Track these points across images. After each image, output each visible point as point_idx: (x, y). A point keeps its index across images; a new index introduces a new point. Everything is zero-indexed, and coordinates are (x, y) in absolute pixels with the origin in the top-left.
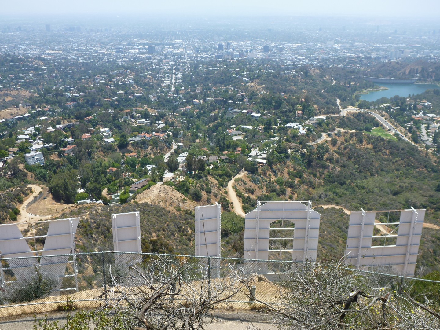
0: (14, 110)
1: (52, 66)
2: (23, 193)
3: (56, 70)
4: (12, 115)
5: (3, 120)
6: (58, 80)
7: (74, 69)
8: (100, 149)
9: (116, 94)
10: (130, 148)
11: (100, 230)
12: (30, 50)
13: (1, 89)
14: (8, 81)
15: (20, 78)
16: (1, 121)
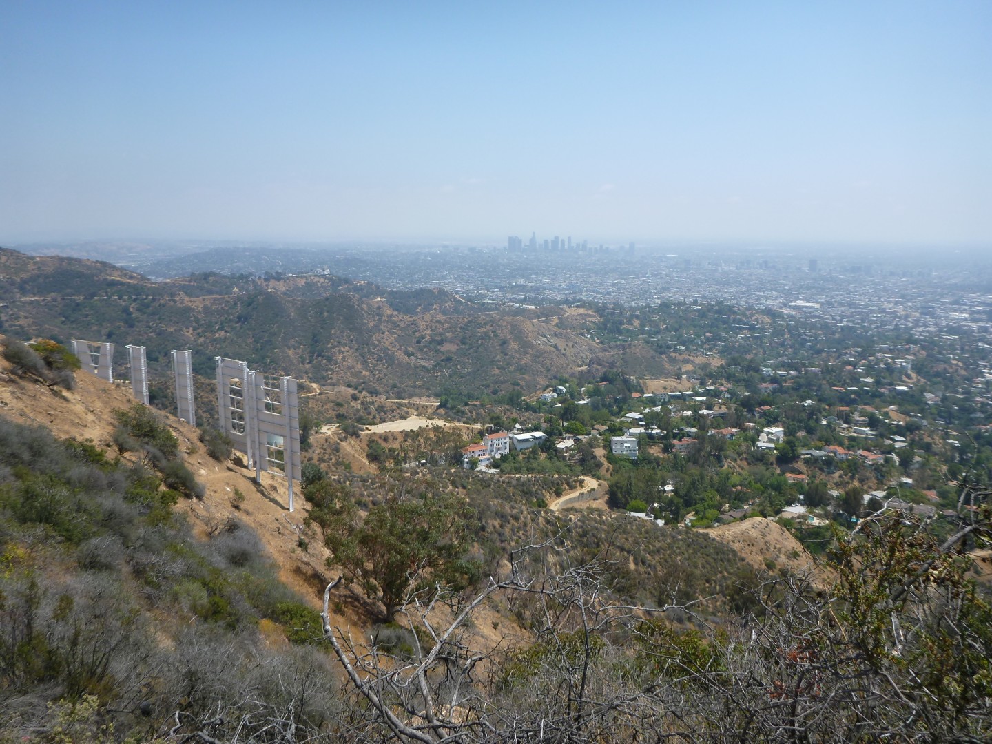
0: (672, 383)
1: (782, 326)
2: (569, 485)
3: (787, 333)
4: (665, 388)
5: (651, 395)
6: (786, 349)
7: (820, 335)
8: (744, 456)
9: (859, 381)
10: (800, 465)
12: (768, 298)
13: (680, 352)
14: (702, 342)
15: (720, 339)
16: (645, 395)
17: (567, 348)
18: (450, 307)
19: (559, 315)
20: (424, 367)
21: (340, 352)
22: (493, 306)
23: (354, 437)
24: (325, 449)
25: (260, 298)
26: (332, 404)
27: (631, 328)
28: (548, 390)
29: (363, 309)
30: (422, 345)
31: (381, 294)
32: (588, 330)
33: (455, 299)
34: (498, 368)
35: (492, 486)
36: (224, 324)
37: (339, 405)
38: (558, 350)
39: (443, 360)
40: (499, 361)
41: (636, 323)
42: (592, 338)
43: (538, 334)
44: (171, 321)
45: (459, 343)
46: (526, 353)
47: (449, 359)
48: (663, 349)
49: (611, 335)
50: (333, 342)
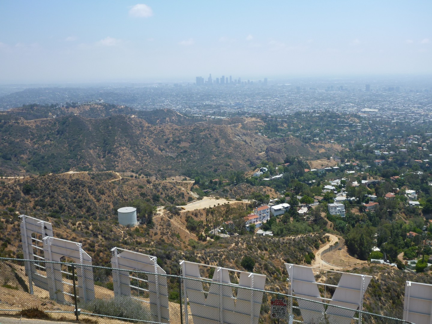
0: (325, 162)
1: (366, 124)
2: (321, 241)
3: (369, 128)
4: (322, 165)
5: (314, 170)
6: (371, 137)
7: (387, 128)
8: (403, 210)
9: (429, 156)
11: (389, 294)
12: (348, 107)
13: (316, 142)
14: (324, 135)
15: (335, 133)
16: (312, 170)
17: (252, 142)
18: (176, 119)
19: (242, 122)
20: (171, 157)
21: (121, 150)
22: (199, 118)
23: (177, 215)
24: (162, 226)
25: (70, 119)
26: (137, 187)
27: (283, 128)
28: (257, 170)
29: (132, 124)
30: (168, 143)
31: (134, 113)
32: (260, 130)
33: (177, 115)
34: (215, 156)
35: (281, 247)
36: (49, 136)
37: (141, 187)
38: (247, 143)
39: (181, 153)
40: (215, 152)
41: (285, 125)
42: (262, 135)
43: (235, 134)
44: (17, 135)
45: (190, 141)
46: (230, 146)
47: (185, 152)
48: (306, 141)
49: (273, 133)
50: (117, 144)
